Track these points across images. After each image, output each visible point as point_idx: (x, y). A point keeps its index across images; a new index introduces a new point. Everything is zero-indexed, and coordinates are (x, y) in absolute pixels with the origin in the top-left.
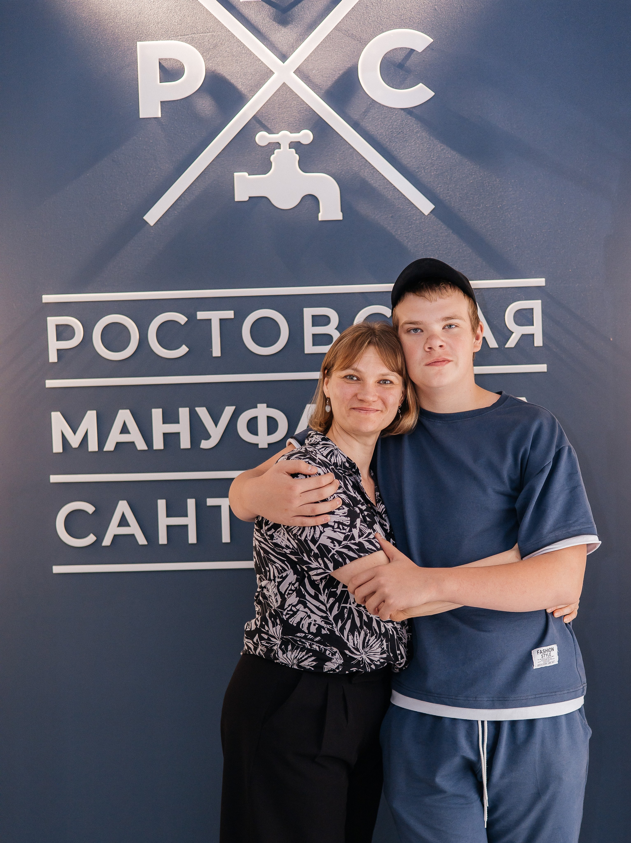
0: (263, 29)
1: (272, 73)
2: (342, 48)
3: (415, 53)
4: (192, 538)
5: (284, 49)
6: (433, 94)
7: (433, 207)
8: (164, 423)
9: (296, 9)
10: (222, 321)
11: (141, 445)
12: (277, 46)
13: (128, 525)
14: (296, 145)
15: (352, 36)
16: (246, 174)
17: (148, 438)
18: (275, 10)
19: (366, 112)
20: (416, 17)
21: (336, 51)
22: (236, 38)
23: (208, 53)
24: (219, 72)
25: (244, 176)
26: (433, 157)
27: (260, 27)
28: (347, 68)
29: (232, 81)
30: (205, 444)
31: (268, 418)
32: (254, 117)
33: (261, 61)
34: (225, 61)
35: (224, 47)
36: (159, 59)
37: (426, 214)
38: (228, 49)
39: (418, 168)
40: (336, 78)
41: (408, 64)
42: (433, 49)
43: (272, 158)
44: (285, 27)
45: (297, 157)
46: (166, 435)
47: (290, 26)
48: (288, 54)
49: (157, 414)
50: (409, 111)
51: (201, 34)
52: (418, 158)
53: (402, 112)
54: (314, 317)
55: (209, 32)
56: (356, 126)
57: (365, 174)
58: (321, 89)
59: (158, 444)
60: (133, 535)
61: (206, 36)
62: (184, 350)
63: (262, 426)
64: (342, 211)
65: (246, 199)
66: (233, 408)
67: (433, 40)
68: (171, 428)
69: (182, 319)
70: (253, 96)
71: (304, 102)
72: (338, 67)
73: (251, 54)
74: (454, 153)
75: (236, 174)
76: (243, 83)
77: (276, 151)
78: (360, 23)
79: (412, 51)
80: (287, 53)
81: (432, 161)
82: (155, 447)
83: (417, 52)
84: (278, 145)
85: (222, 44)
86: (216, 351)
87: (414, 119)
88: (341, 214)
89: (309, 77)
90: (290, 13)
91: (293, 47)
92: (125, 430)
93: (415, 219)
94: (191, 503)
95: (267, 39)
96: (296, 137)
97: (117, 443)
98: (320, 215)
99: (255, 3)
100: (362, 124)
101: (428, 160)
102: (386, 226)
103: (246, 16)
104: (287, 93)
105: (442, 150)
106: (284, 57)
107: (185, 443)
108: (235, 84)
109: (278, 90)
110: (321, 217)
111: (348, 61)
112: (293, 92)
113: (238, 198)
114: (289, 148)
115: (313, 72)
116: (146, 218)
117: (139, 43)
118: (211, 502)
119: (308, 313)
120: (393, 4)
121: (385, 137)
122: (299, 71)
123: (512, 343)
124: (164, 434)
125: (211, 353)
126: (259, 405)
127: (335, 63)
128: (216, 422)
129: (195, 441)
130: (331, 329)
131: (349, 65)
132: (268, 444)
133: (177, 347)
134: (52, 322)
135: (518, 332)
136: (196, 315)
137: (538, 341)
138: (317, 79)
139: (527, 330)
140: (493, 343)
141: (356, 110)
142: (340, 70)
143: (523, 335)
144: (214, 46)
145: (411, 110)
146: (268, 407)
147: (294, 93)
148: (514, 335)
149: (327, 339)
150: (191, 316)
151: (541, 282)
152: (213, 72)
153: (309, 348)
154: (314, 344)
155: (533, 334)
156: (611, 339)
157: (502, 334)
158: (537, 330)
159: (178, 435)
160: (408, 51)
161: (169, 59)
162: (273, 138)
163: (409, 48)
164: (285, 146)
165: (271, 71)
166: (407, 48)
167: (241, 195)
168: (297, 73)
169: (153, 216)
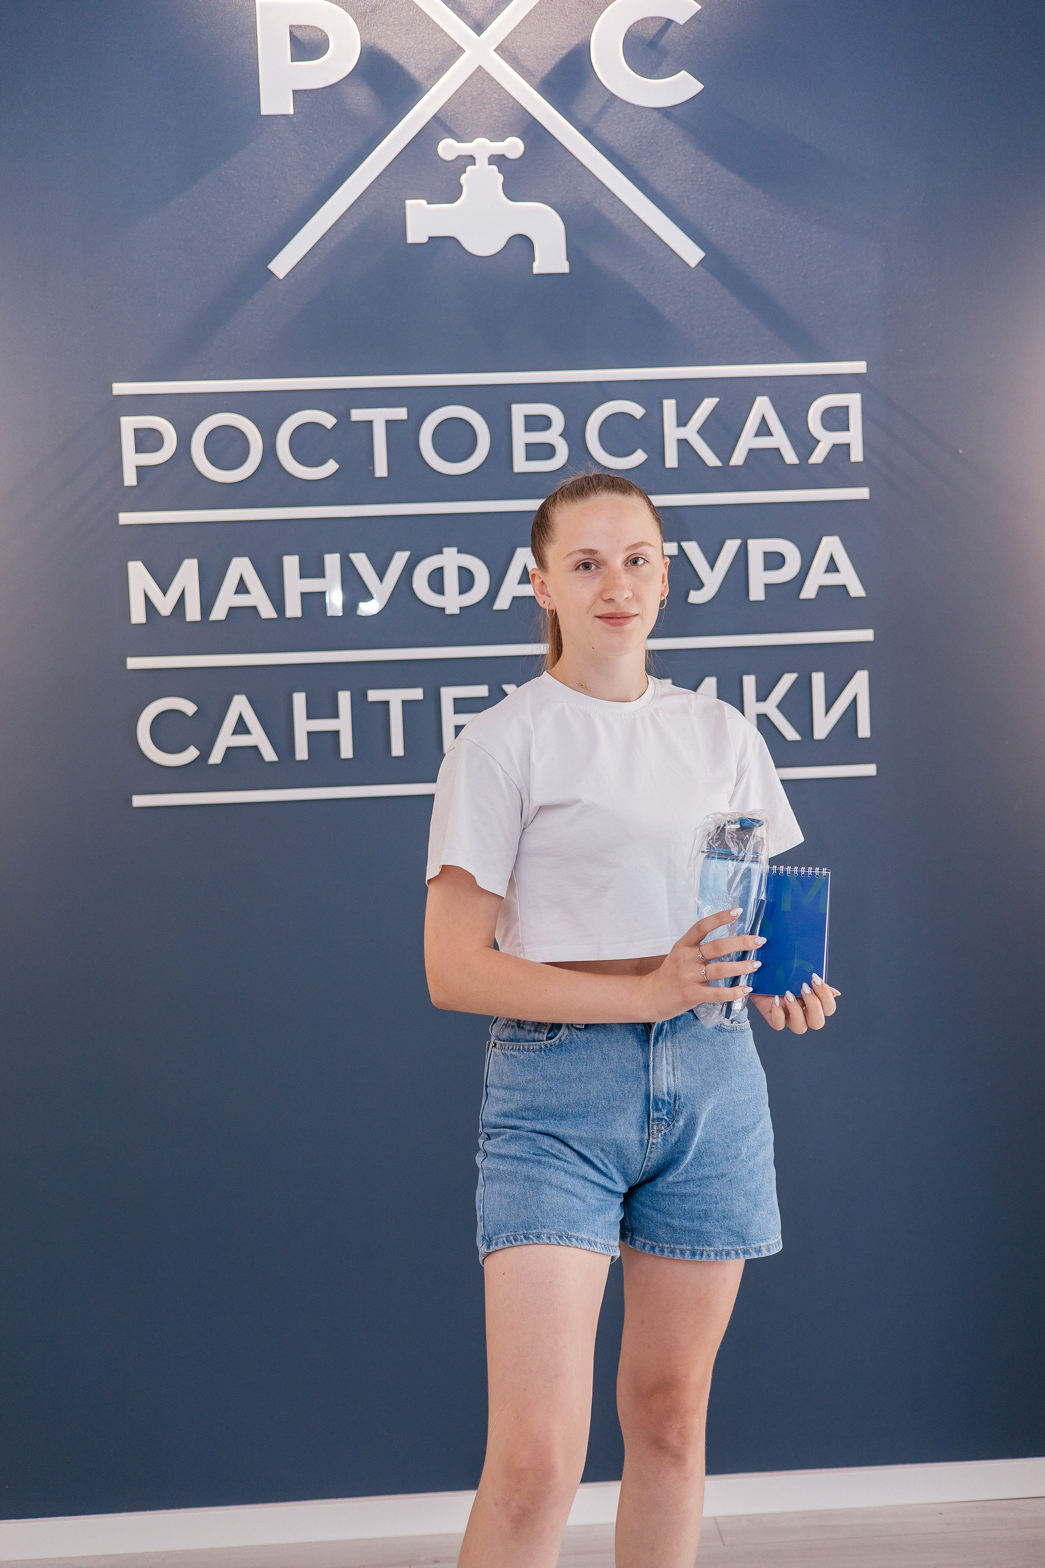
1: (460, 51)
2: (566, 15)
3: (674, 23)
4: (347, 751)
5: (480, 15)
6: (701, 86)
7: (703, 254)
8: (302, 576)
10: (390, 424)
11: (267, 611)
12: (468, 10)
13: (247, 731)
14: (498, 160)
16: (423, 202)
17: (278, 602)
19: (602, 112)
21: (557, 19)
23: (364, 19)
24: (380, 47)
25: (420, 206)
26: (701, 181)
28: (573, 46)
29: (401, 62)
30: (365, 609)
31: (461, 569)
32: (435, 117)
33: (444, 33)
34: (388, 32)
35: (388, 9)
36: (291, 26)
37: (692, 266)
38: (394, 14)
39: (681, 196)
40: (557, 59)
41: (663, 42)
42: (700, 21)
43: (463, 179)
45: (501, 178)
46: (305, 596)
48: (485, 22)
49: (291, 564)
50: (666, 112)
52: (680, 183)
53: (656, 112)
54: (528, 418)
56: (587, 132)
57: (601, 204)
58: (534, 76)
59: (293, 609)
60: (255, 748)
62: (331, 467)
63: (451, 581)
64: (568, 259)
65: (424, 240)
66: (406, 554)
67: (700, 7)
68: (313, 585)
69: (328, 420)
70: (432, 86)
71: (509, 94)
72: (560, 43)
73: (430, 20)
74: (733, 176)
75: (408, 202)
76: (418, 65)
77: (469, 168)
79: (669, 22)
80: (483, 22)
81: (700, 187)
82: (289, 614)
83: (677, 24)
84: (471, 160)
85: (384, 5)
86: (381, 469)
87: (673, 124)
88: (567, 264)
89: (517, 57)
91: (492, 12)
92: (242, 588)
93: (675, 271)
94: (344, 698)
96: (498, 147)
97: (231, 608)
98: (535, 265)
100: (598, 128)
101: (692, 185)
102: (633, 282)
104: (484, 81)
105: (715, 170)
106: (479, 28)
107: (335, 607)
108: (404, 66)
109: (471, 77)
110: (538, 268)
111: (576, 36)
112: (493, 79)
113: (411, 238)
114: (489, 164)
115: (523, 50)
116: (272, 266)
118: (374, 695)
119: (519, 411)
121: (631, 149)
122: (502, 48)
123: (818, 457)
124: (302, 594)
125: (373, 471)
126: (445, 550)
127: (555, 38)
128: (381, 576)
129: (350, 606)
130: (553, 436)
131: (575, 41)
132: (461, 608)
133: (321, 463)
134: (129, 424)
135: (827, 440)
136: (349, 415)
137: (857, 455)
138: (529, 61)
139: (840, 437)
140: (790, 457)
141: (588, 107)
142: (563, 48)
143: (834, 445)
144: (373, 11)
145: (669, 110)
146: (459, 552)
147: (494, 82)
148: (820, 445)
149: (548, 451)
150: (343, 417)
151: (859, 367)
152: (371, 47)
153: (521, 464)
154: (528, 458)
155: (849, 444)
156: (960, 451)
157: (805, 443)
158: (854, 437)
159: (322, 595)
160: (664, 22)
161: (306, 27)
162: (465, 148)
163: (664, 18)
164: (482, 161)
165: (460, 48)
166: (661, 18)
167: (416, 234)
168: (500, 52)
169: (282, 265)
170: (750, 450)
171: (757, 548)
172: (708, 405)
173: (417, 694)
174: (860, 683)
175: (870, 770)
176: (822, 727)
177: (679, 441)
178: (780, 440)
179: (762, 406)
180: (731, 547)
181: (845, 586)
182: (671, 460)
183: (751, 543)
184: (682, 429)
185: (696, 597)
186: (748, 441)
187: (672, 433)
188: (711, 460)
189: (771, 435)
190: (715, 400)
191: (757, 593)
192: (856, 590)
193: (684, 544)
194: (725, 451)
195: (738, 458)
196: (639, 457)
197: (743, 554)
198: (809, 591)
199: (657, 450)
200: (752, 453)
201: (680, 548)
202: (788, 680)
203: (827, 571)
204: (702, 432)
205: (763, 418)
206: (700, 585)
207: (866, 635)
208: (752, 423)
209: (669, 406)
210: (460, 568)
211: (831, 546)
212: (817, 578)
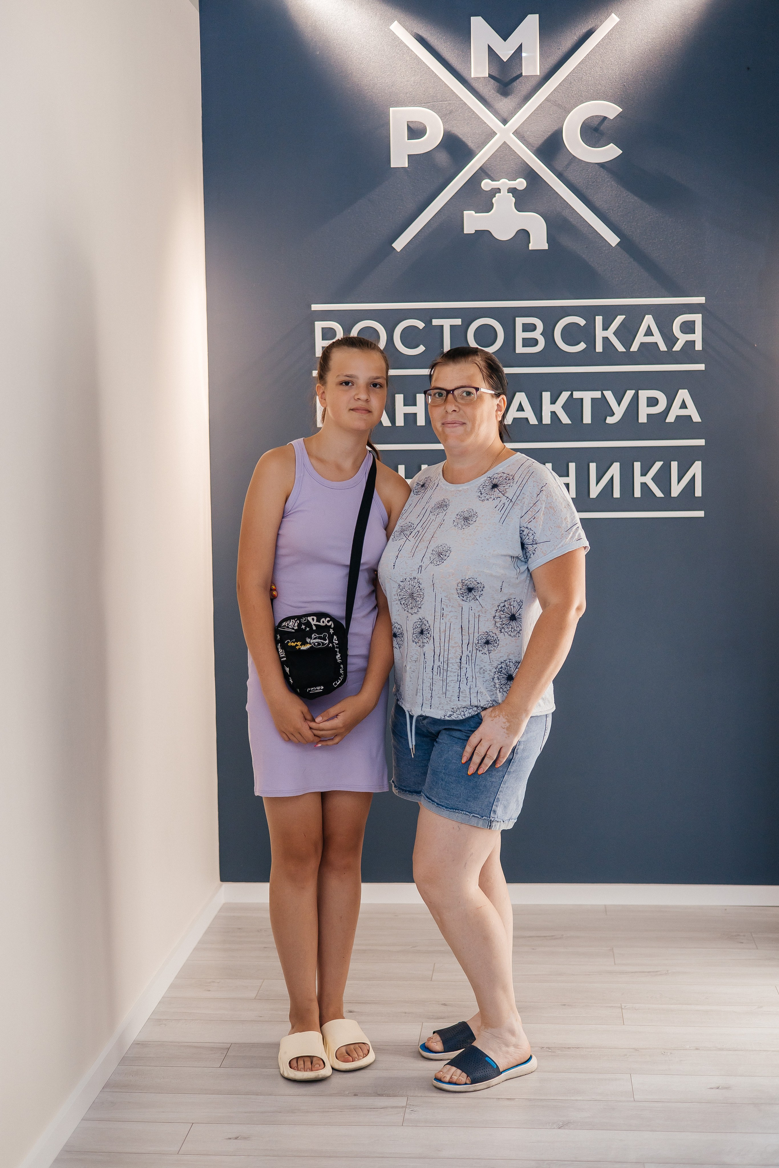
0: (489, 100)
2: (551, 115)
3: (607, 120)
5: (505, 115)
6: (621, 152)
7: (619, 240)
8: (405, 405)
9: (515, 83)
10: (452, 327)
11: (387, 423)
12: (499, 112)
14: (513, 191)
15: (559, 105)
16: (473, 212)
17: (392, 418)
18: (498, 84)
19: (569, 165)
20: (609, 91)
21: (546, 117)
22: (468, 106)
23: (446, 117)
24: (454, 132)
25: (471, 214)
26: (620, 201)
27: (486, 97)
28: (554, 130)
29: (464, 139)
32: (481, 168)
33: (487, 124)
34: (458, 124)
35: (458, 112)
36: (407, 122)
37: (614, 246)
38: (461, 114)
39: (608, 209)
40: (545, 138)
41: (602, 128)
42: (621, 118)
43: (494, 200)
44: (506, 98)
45: (514, 200)
46: (406, 415)
47: (509, 97)
48: (508, 119)
49: (399, 398)
50: (602, 165)
51: (440, 102)
52: (608, 202)
53: (596, 165)
54: (524, 325)
55: (447, 101)
56: (560, 176)
57: (566, 213)
58: (533, 147)
59: (400, 422)
61: (444, 104)
62: (421, 349)
64: (547, 243)
65: (473, 232)
67: (622, 110)
68: (410, 410)
69: (421, 325)
70: (480, 152)
71: (519, 156)
72: (547, 129)
73: (479, 118)
74: (636, 198)
75: (465, 212)
76: (473, 141)
77: (497, 195)
78: (565, 96)
79: (605, 118)
81: (619, 204)
82: (398, 424)
84: (498, 190)
85: (456, 110)
87: (606, 171)
88: (547, 244)
89: (524, 137)
90: (510, 86)
91: (512, 113)
93: (604, 249)
95: (492, 107)
96: (513, 184)
98: (530, 245)
99: (483, 79)
100: (565, 174)
101: (615, 203)
102: (582, 254)
103: (476, 88)
104: (506, 149)
105: (627, 196)
106: (505, 122)
107: (421, 421)
108: (466, 142)
109: (500, 147)
110: (531, 247)
111: (555, 125)
112: (511, 148)
113: (466, 231)
114: (508, 193)
115: (528, 133)
116: (394, 245)
117: (392, 110)
119: (520, 321)
120: (591, 81)
121: (583, 185)
122: (517, 132)
123: (677, 347)
124: (404, 414)
127: (544, 127)
130: (537, 334)
131: (556, 128)
133: (416, 346)
134: (319, 326)
135: (682, 339)
136: (431, 322)
137: (699, 347)
138: (530, 139)
139: (690, 337)
140: (663, 347)
141: (560, 164)
142: (548, 132)
143: (687, 341)
144: (451, 112)
145: (604, 164)
147: (512, 150)
148: (679, 341)
149: (534, 342)
150: (428, 323)
151: (702, 300)
152: (449, 132)
153: (520, 349)
154: (524, 346)
155: (695, 341)
156: (756, 346)
157: (671, 340)
158: (697, 337)
159: (415, 415)
160: (602, 118)
161: (415, 122)
162: (495, 184)
163: (603, 116)
164: (504, 191)
165: (494, 132)
166: (601, 116)
167: (469, 229)
168: (515, 134)
169: (399, 245)
170: (641, 343)
171: (644, 395)
172: (620, 319)
174: (697, 468)
175: (701, 514)
176: (676, 490)
177: (604, 338)
178: (657, 338)
179: (649, 320)
180: (630, 394)
181: (691, 416)
182: (599, 348)
183: (640, 391)
184: (605, 332)
185: (610, 420)
186: (640, 338)
187: (600, 334)
188: (621, 348)
189: (653, 335)
190: (624, 317)
191: (643, 419)
192: (697, 418)
193: (604, 392)
194: (628, 343)
195: (635, 348)
196: (582, 346)
197: (636, 398)
198: (671, 418)
199: (591, 343)
200: (643, 345)
201: (603, 394)
202: (658, 465)
203: (681, 408)
204: (616, 333)
205: (649, 326)
206: (613, 414)
207: (701, 442)
208: (643, 329)
209: (599, 320)
211: (683, 394)
212: (675, 411)
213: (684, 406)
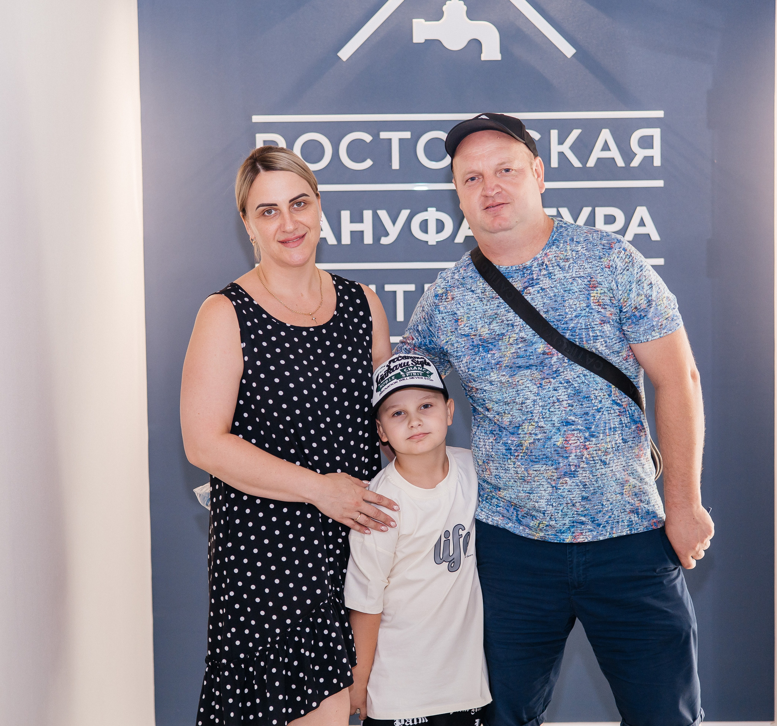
7: (575, 51)
8: (351, 222)
10: (402, 141)
11: (332, 240)
16: (422, 21)
17: (338, 235)
25: (420, 23)
26: (575, 11)
30: (384, 241)
37: (569, 57)
39: (562, 18)
43: (445, 8)
45: (465, 8)
49: (345, 215)
52: (563, 12)
57: (519, 23)
59: (346, 240)
62: (368, 163)
63: (432, 226)
64: (500, 54)
65: (423, 41)
66: (408, 211)
68: (357, 227)
69: (368, 138)
74: (592, 8)
75: (415, 21)
77: (448, 2)
81: (574, 14)
82: (343, 242)
86: (396, 165)
93: (559, 60)
98: (482, 55)
101: (571, 13)
102: (536, 66)
107: (368, 239)
110: (484, 57)
113: (415, 41)
116: (340, 54)
118: (388, 288)
123: (635, 163)
124: (351, 232)
125: (391, 166)
126: (429, 209)
128: (394, 223)
129: (377, 238)
132: (437, 242)
133: (363, 160)
134: (260, 138)
135: (640, 154)
136: (379, 135)
137: (657, 162)
139: (648, 152)
140: (620, 163)
143: (645, 158)
146: (437, 210)
148: (637, 157)
150: (376, 136)
151: (660, 114)
155: (653, 156)
156: (715, 161)
157: (628, 155)
158: (656, 153)
159: (362, 232)
167: (418, 37)
169: (345, 53)
170: (598, 159)
171: (601, 212)
172: (576, 133)
173: (411, 287)
177: (559, 153)
178: (614, 153)
179: (606, 135)
180: (586, 211)
181: (649, 234)
182: (554, 163)
183: (597, 209)
184: (561, 146)
186: (597, 153)
187: (555, 148)
188: (577, 164)
189: (610, 150)
190: (580, 131)
192: (655, 237)
193: (560, 209)
194: (584, 158)
195: (591, 163)
197: (592, 215)
198: (629, 236)
199: (547, 158)
200: (599, 160)
201: (558, 211)
203: (639, 225)
204: (572, 148)
205: (606, 141)
207: (660, 261)
208: (599, 144)
209: (554, 134)
210: (437, 220)
211: (642, 212)
212: (634, 229)
213: (642, 223)
